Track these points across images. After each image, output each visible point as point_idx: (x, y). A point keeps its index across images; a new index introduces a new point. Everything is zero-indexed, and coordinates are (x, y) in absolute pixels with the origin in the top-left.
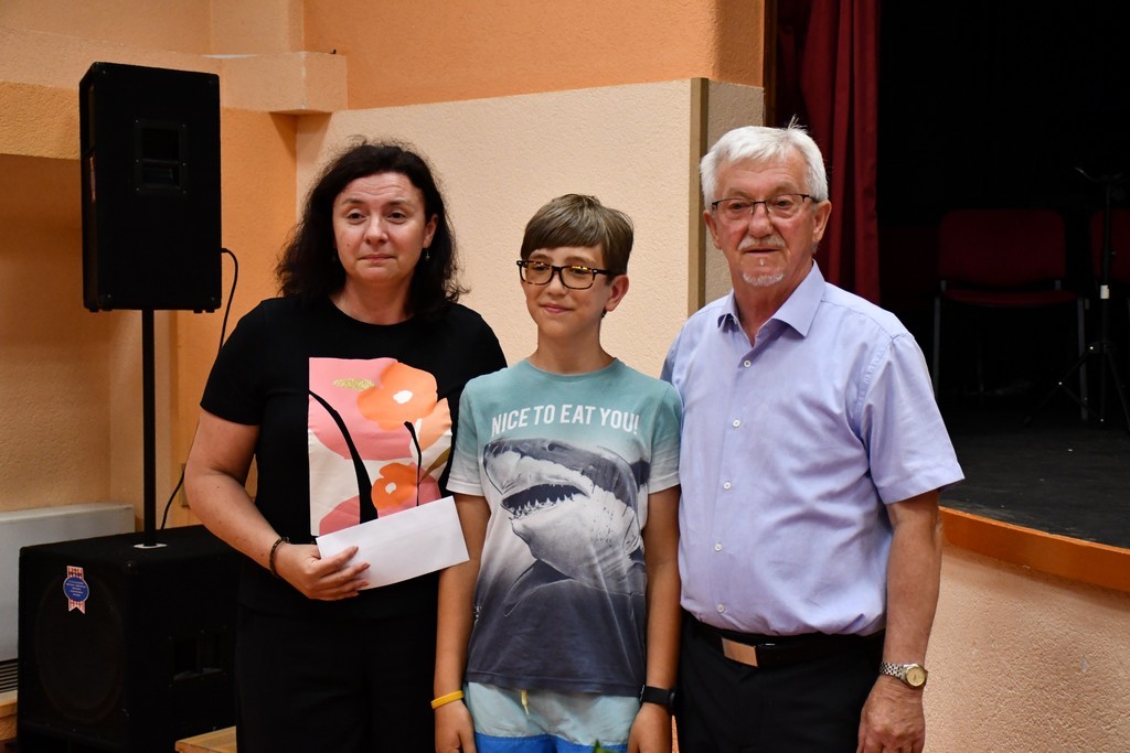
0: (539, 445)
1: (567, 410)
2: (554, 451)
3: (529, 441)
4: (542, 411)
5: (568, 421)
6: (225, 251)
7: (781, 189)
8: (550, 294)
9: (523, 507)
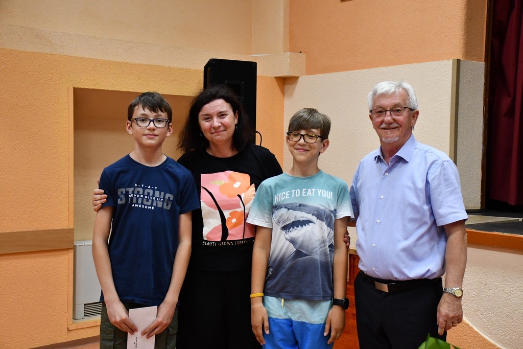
0: (295, 205)
1: (305, 191)
2: (301, 207)
3: (291, 204)
4: (295, 192)
5: (305, 195)
7: (396, 105)
8: (299, 144)
9: (289, 230)
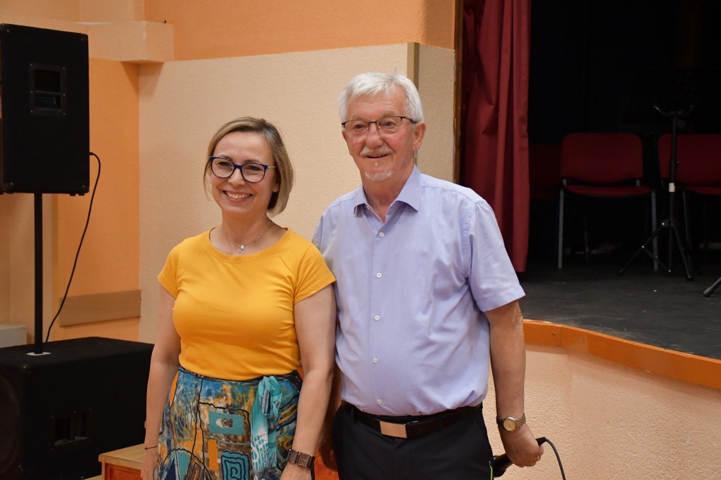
6: (92, 154)
